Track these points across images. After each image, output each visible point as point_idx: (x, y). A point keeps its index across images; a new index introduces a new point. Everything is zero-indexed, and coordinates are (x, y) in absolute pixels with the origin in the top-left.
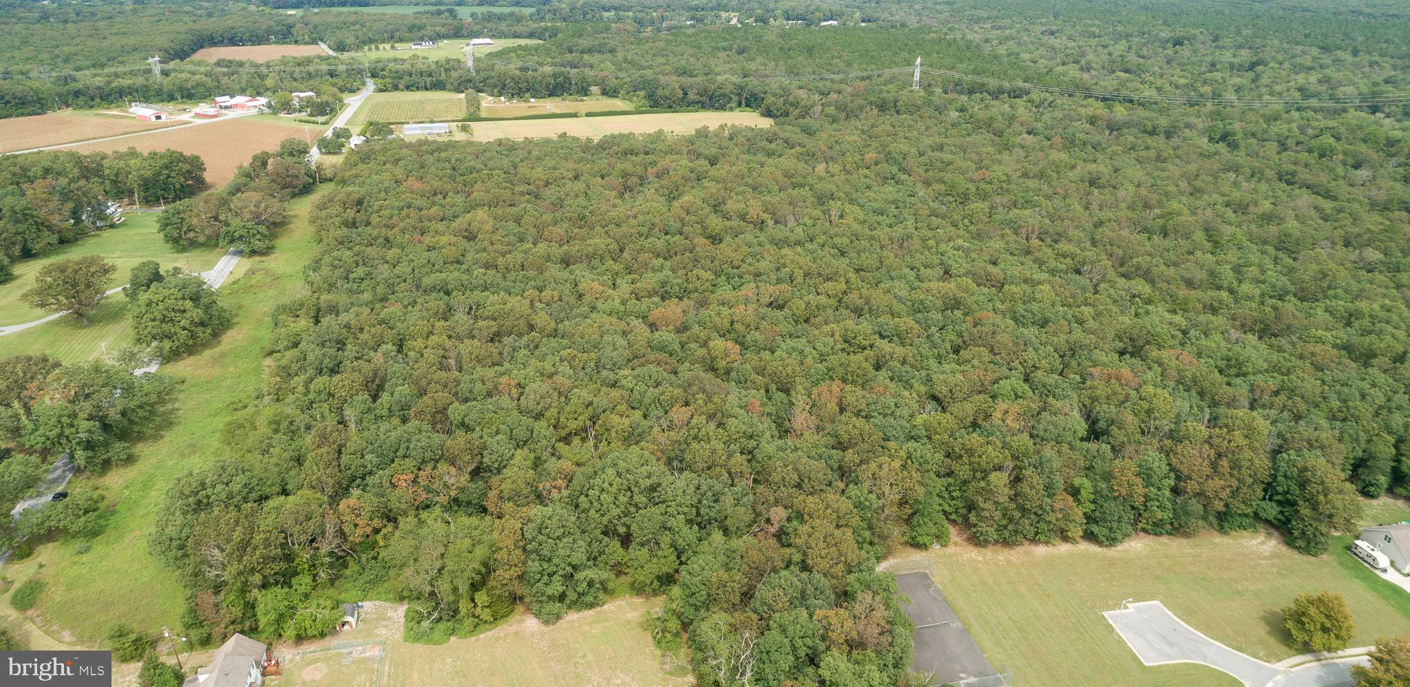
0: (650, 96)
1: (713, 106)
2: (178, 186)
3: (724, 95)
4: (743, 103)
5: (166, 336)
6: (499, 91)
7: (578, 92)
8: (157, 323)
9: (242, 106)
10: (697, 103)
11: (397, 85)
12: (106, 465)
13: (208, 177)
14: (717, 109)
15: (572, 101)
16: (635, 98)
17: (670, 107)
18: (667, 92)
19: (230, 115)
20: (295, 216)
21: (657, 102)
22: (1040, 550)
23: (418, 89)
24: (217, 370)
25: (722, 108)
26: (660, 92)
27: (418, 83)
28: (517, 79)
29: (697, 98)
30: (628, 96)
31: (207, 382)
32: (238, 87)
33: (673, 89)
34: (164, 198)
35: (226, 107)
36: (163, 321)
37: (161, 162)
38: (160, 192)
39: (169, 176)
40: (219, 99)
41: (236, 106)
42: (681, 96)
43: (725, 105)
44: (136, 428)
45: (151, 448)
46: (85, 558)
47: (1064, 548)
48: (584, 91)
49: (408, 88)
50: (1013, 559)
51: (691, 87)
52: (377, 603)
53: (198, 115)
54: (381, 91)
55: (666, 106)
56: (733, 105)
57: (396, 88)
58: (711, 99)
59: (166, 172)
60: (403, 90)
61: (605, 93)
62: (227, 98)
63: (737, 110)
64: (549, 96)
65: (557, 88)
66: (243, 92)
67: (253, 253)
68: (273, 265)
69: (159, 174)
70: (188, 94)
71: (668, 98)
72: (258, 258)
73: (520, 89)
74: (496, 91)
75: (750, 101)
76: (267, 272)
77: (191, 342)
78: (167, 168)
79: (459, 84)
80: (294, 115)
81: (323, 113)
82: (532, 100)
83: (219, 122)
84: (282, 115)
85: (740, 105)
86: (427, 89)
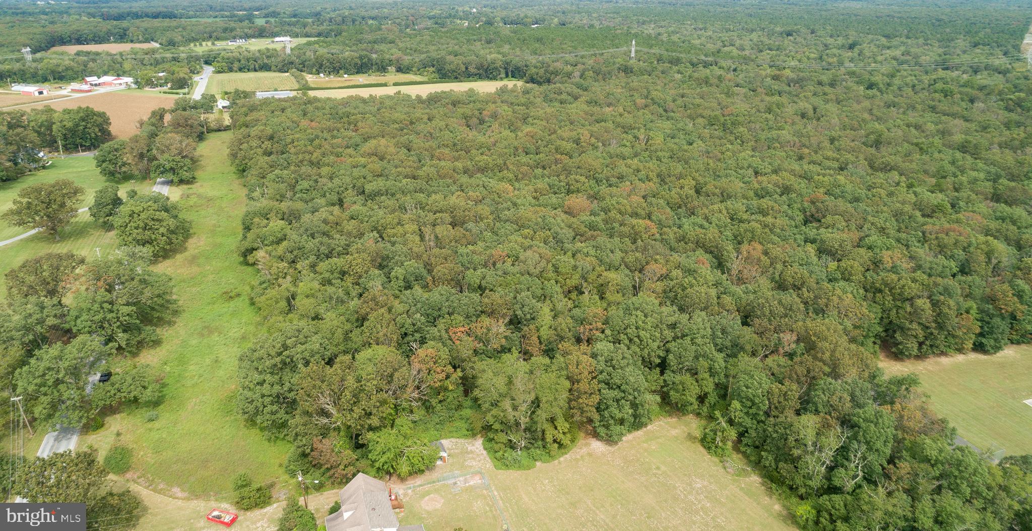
0: (439, 71)
1: (488, 77)
2: (93, 135)
3: (496, 68)
4: (510, 74)
5: (148, 242)
6: (317, 70)
7: (378, 70)
8: (140, 230)
9: (110, 84)
10: (476, 75)
11: (231, 68)
12: (140, 345)
13: (113, 129)
14: (491, 79)
15: (376, 76)
16: (425, 73)
17: (456, 78)
18: (453, 67)
19: (101, 90)
20: (201, 156)
21: (444, 75)
22: (944, 360)
23: (249, 70)
24: (195, 269)
25: (494, 78)
26: (447, 67)
27: (249, 66)
28: (331, 60)
29: (475, 71)
30: (419, 72)
31: (192, 278)
32: (101, 70)
33: (458, 65)
34: (82, 146)
35: (96, 85)
36: (145, 229)
37: (78, 117)
38: (78, 141)
39: (86, 128)
40: (88, 79)
41: (104, 84)
42: (464, 69)
43: (496, 76)
44: (156, 315)
45: (170, 332)
46: (156, 424)
47: (960, 358)
48: (382, 68)
49: (241, 70)
50: (930, 368)
51: (470, 63)
52: (453, 440)
53: (73, 91)
54: (219, 72)
55: (453, 77)
56: (503, 75)
57: (231, 70)
58: (486, 72)
59: (84, 123)
60: (236, 72)
61: (400, 70)
62: (95, 78)
63: (505, 80)
64: (357, 73)
65: (362, 67)
66: (106, 73)
67: (181, 182)
68: (201, 191)
69: (77, 125)
70: (59, 76)
71: (454, 71)
72: (185, 187)
73: (334, 68)
74: (314, 70)
75: (515, 72)
76: (199, 196)
77: (168, 247)
78: (83, 120)
79: (283, 66)
80: (157, 89)
81: (181, 87)
82: (346, 76)
83: (95, 95)
84: (147, 89)
85: (507, 76)
86: (256, 70)
